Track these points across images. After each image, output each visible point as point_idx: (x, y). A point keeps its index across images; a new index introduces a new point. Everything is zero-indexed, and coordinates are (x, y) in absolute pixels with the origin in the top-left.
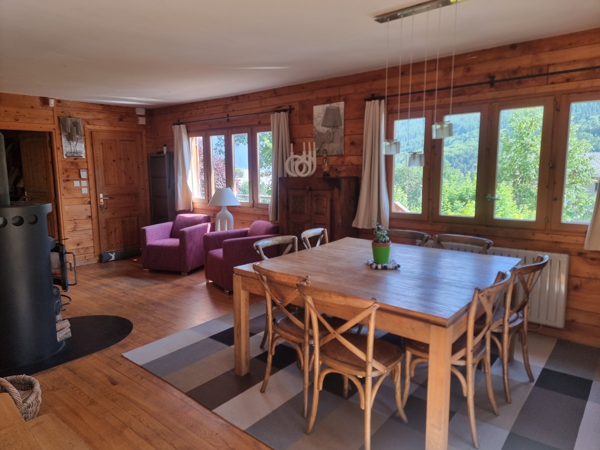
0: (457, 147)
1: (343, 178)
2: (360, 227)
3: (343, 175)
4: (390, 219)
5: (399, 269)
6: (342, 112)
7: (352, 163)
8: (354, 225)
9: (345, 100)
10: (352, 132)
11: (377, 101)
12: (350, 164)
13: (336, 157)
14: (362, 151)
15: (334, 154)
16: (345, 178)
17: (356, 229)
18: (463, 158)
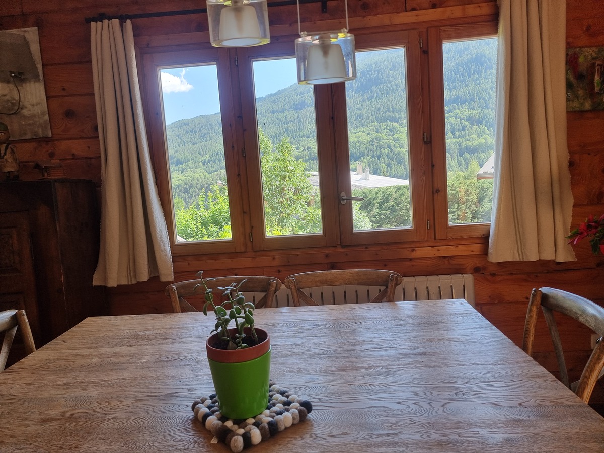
0: (177, 178)
1: (56, 181)
2: (112, 283)
3: (57, 175)
4: (175, 257)
5: (310, 416)
6: (35, 48)
7: (73, 155)
8: (96, 282)
9: (39, 24)
10: (64, 89)
11: (116, 22)
12: (71, 157)
13: (33, 144)
14: (96, 129)
15: (28, 137)
16: (62, 181)
17: (104, 290)
18: (183, 188)
